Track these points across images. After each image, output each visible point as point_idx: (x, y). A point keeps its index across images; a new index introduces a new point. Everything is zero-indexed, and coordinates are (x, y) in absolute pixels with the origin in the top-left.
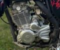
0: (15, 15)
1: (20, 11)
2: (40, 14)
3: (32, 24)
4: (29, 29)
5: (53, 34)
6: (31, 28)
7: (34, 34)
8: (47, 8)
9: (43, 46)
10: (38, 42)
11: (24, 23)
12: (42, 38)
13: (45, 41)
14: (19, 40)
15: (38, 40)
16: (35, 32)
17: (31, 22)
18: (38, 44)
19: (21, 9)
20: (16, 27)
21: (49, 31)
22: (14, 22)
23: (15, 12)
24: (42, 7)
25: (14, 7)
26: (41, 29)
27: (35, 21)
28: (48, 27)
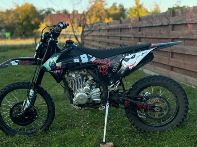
0: (71, 81)
1: (75, 78)
2: (92, 79)
3: (85, 88)
4: (83, 92)
5: (103, 95)
6: (84, 91)
7: (87, 96)
8: (96, 74)
9: (96, 106)
10: (91, 103)
11: (79, 87)
12: (94, 99)
13: (97, 103)
14: (74, 102)
15: (91, 102)
16: (87, 94)
17: (84, 86)
18: (91, 105)
19: (76, 76)
20: (72, 91)
21: (100, 93)
22: (71, 87)
23: (72, 78)
24: (92, 73)
25: (70, 74)
26: (92, 91)
27: (88, 86)
28: (98, 90)
